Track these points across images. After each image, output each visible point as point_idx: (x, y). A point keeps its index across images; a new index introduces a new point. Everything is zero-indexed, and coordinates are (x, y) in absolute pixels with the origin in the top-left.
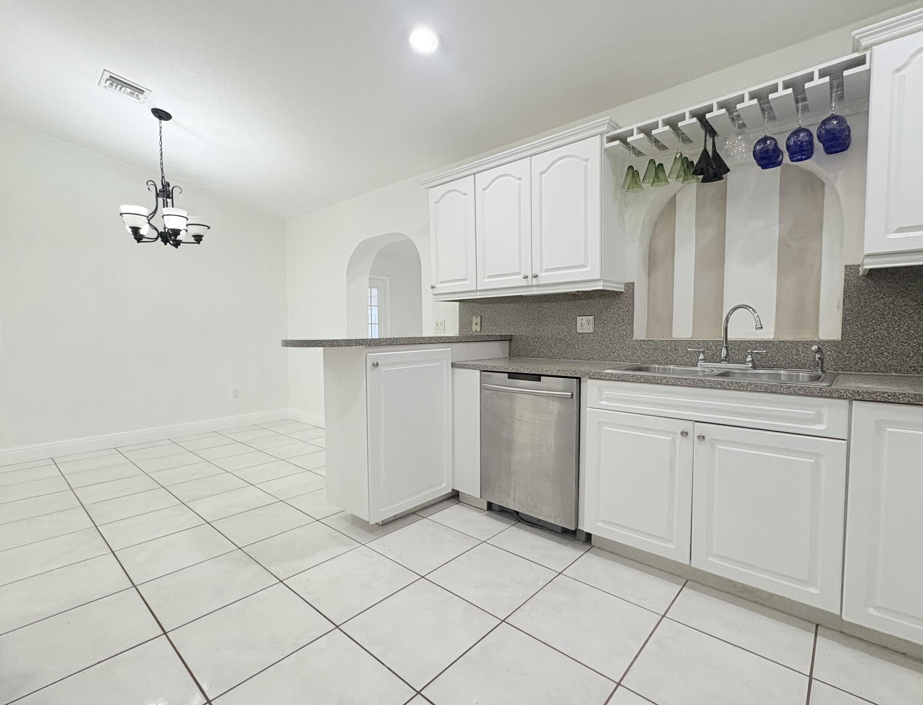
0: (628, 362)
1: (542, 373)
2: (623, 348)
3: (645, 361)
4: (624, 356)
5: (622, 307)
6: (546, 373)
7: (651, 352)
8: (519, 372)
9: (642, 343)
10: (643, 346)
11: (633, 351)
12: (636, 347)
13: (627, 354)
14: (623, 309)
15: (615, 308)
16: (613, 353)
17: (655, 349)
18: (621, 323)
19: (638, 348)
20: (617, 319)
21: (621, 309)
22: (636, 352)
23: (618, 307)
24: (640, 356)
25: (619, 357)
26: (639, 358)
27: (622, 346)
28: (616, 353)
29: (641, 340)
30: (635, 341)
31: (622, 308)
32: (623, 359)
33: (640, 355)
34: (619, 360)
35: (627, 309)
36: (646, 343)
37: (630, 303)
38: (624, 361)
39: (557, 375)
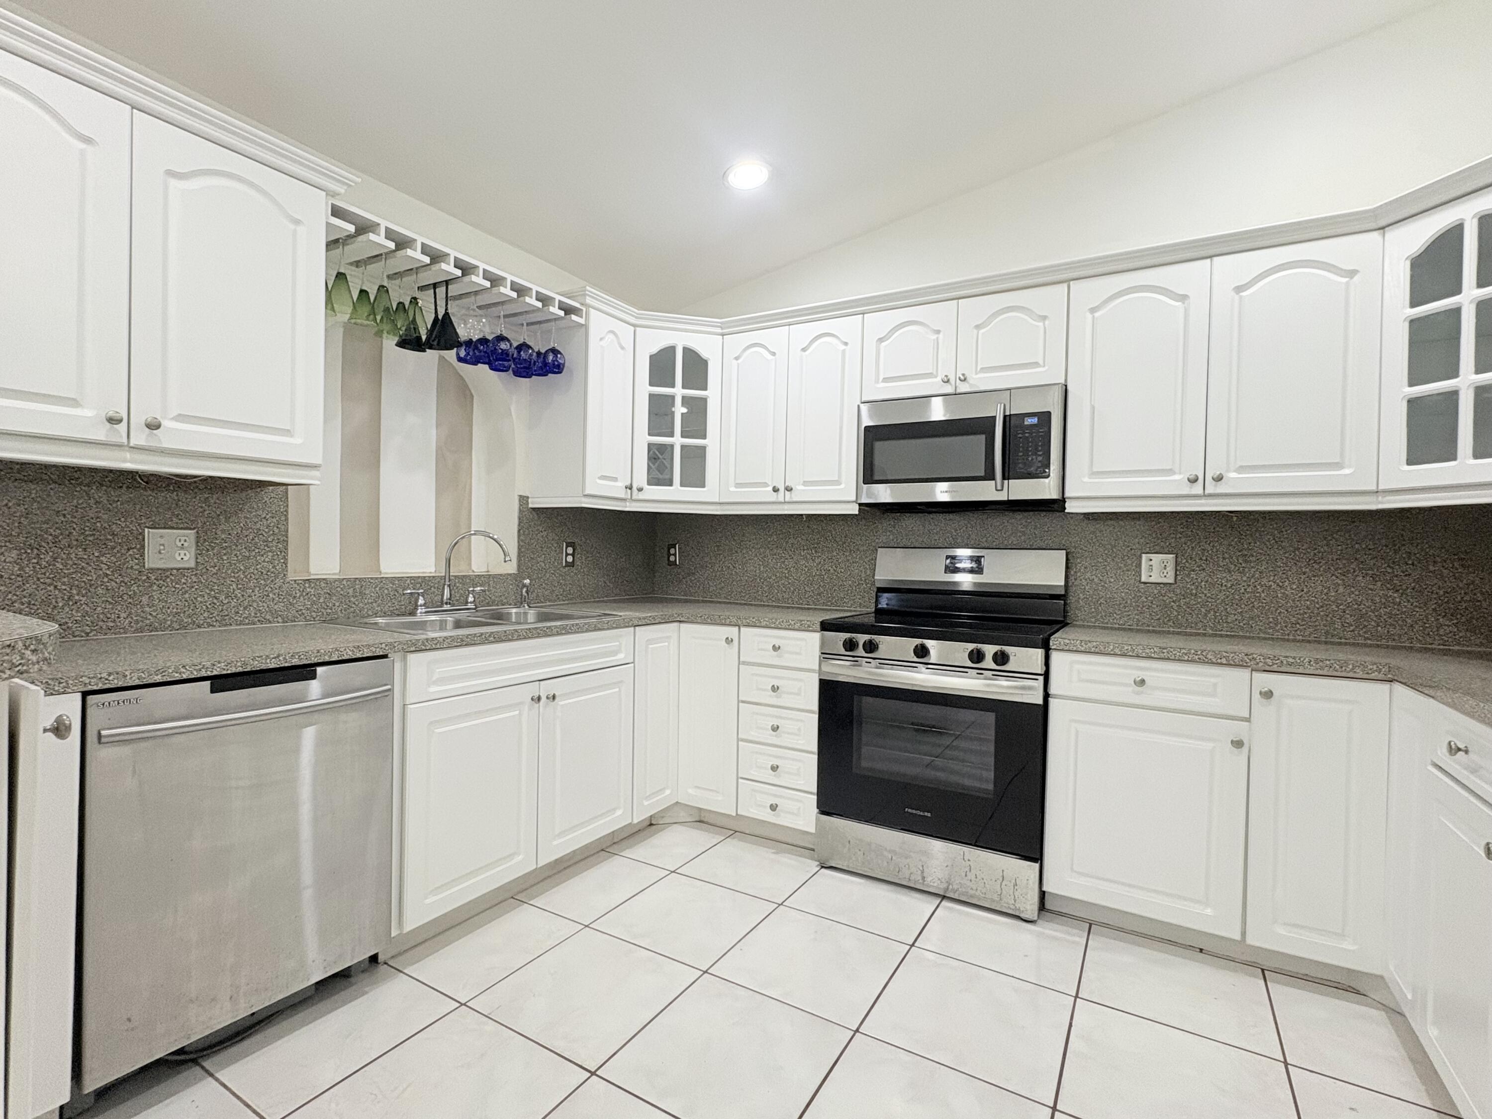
0: (278, 622)
1: (316, 660)
2: (268, 596)
3: (311, 616)
4: (270, 611)
5: (263, 516)
6: (327, 659)
7: (321, 600)
8: (249, 669)
9: (307, 585)
10: (308, 590)
11: (288, 600)
12: (294, 593)
13: (276, 607)
14: (267, 520)
15: (248, 518)
16: (245, 608)
17: (329, 594)
18: (262, 547)
19: (298, 595)
20: (253, 539)
21: (261, 521)
22: (295, 601)
23: (256, 516)
24: (301, 610)
25: (258, 615)
26: (300, 613)
27: (266, 593)
28: (252, 608)
29: (305, 580)
30: (293, 582)
31: (265, 518)
32: (268, 617)
33: (302, 608)
34: (259, 621)
35: (274, 520)
36: (313, 585)
37: (282, 510)
38: (270, 622)
39: (354, 657)
